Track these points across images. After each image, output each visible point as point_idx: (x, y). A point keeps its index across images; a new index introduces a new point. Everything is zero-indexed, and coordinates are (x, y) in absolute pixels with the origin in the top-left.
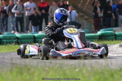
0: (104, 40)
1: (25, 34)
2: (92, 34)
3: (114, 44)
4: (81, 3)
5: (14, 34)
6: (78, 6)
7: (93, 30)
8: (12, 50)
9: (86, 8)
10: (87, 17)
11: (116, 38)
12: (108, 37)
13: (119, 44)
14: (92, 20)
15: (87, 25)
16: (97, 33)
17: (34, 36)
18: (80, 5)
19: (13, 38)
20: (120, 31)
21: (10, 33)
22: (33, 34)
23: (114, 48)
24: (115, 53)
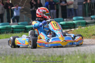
4: (21, 2)
10: (26, 12)
18: (20, 3)
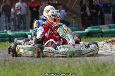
0: (91, 37)
1: (17, 33)
2: (80, 32)
3: (101, 41)
4: (69, 3)
5: (7, 33)
6: (67, 5)
7: (81, 27)
8: (5, 47)
9: (74, 7)
10: (75, 16)
11: (102, 35)
12: (95, 34)
13: (105, 41)
14: (80, 19)
15: (75, 23)
16: (84, 31)
17: (25, 34)
18: (68, 5)
19: (6, 36)
20: (106, 28)
21: (3, 31)
22: (24, 32)
23: (101, 45)
24: (101, 49)
